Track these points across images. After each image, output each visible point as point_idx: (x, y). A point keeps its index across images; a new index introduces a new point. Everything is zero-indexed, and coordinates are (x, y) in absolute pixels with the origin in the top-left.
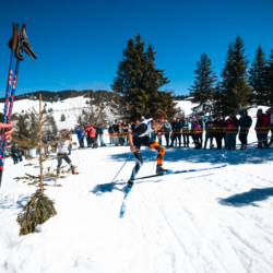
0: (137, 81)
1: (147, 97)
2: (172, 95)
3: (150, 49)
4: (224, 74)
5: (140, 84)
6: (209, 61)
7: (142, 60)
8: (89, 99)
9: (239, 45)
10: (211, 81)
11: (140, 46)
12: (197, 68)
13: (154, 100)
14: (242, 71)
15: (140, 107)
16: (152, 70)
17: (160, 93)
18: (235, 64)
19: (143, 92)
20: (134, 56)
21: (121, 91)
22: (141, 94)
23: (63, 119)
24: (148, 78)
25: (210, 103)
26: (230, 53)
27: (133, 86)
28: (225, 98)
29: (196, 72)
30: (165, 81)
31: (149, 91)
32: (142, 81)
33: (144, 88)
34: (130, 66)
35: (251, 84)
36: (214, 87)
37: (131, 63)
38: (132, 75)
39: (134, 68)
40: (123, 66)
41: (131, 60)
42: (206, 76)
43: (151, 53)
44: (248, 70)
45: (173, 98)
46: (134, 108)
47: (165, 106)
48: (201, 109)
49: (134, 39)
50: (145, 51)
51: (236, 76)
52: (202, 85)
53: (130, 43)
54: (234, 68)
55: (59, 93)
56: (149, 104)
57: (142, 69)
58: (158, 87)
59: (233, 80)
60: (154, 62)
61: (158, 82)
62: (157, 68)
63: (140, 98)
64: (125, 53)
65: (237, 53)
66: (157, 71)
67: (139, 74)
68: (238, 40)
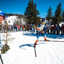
0: (31, 13)
1: (33, 18)
2: (41, 18)
3: (35, 4)
4: (55, 13)
5: (32, 14)
6: (52, 9)
7: (33, 7)
8: (17, 17)
9: (60, 5)
10: (51, 15)
11: (33, 3)
12: (48, 11)
13: (35, 19)
14: (60, 13)
15: (31, 20)
16: (36, 10)
17: (37, 17)
18: (58, 10)
19: (33, 16)
20: (31, 6)
21: (26, 15)
22: (32, 17)
23: (9, 22)
24: (34, 13)
25: (50, 21)
26: (58, 7)
27: (30, 15)
28: (55, 20)
29: (48, 12)
30: (39, 14)
31: (34, 16)
32: (32, 13)
33: (33, 15)
34: (29, 9)
35: (62, 16)
36: (52, 16)
37: (30, 8)
38: (30, 11)
39: (31, 9)
40: (27, 8)
41: (30, 7)
42: (50, 13)
43: (35, 5)
44: (62, 12)
45: (41, 19)
46: (30, 21)
47: (38, 21)
48: (48, 22)
49: (31, 1)
50: (34, 5)
51: (58, 14)
52: (49, 15)
53: (30, 2)
54: (58, 11)
55: (8, 14)
56: (34, 20)
57: (32, 10)
58: (37, 15)
59: (57, 15)
60: (36, 8)
61: (37, 14)
62: (37, 10)
63: (32, 18)
64: (28, 5)
65: (59, 7)
66: (37, 11)
67: (32, 11)
68: (60, 3)
